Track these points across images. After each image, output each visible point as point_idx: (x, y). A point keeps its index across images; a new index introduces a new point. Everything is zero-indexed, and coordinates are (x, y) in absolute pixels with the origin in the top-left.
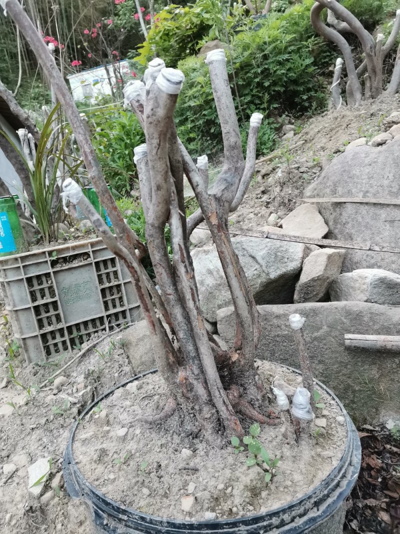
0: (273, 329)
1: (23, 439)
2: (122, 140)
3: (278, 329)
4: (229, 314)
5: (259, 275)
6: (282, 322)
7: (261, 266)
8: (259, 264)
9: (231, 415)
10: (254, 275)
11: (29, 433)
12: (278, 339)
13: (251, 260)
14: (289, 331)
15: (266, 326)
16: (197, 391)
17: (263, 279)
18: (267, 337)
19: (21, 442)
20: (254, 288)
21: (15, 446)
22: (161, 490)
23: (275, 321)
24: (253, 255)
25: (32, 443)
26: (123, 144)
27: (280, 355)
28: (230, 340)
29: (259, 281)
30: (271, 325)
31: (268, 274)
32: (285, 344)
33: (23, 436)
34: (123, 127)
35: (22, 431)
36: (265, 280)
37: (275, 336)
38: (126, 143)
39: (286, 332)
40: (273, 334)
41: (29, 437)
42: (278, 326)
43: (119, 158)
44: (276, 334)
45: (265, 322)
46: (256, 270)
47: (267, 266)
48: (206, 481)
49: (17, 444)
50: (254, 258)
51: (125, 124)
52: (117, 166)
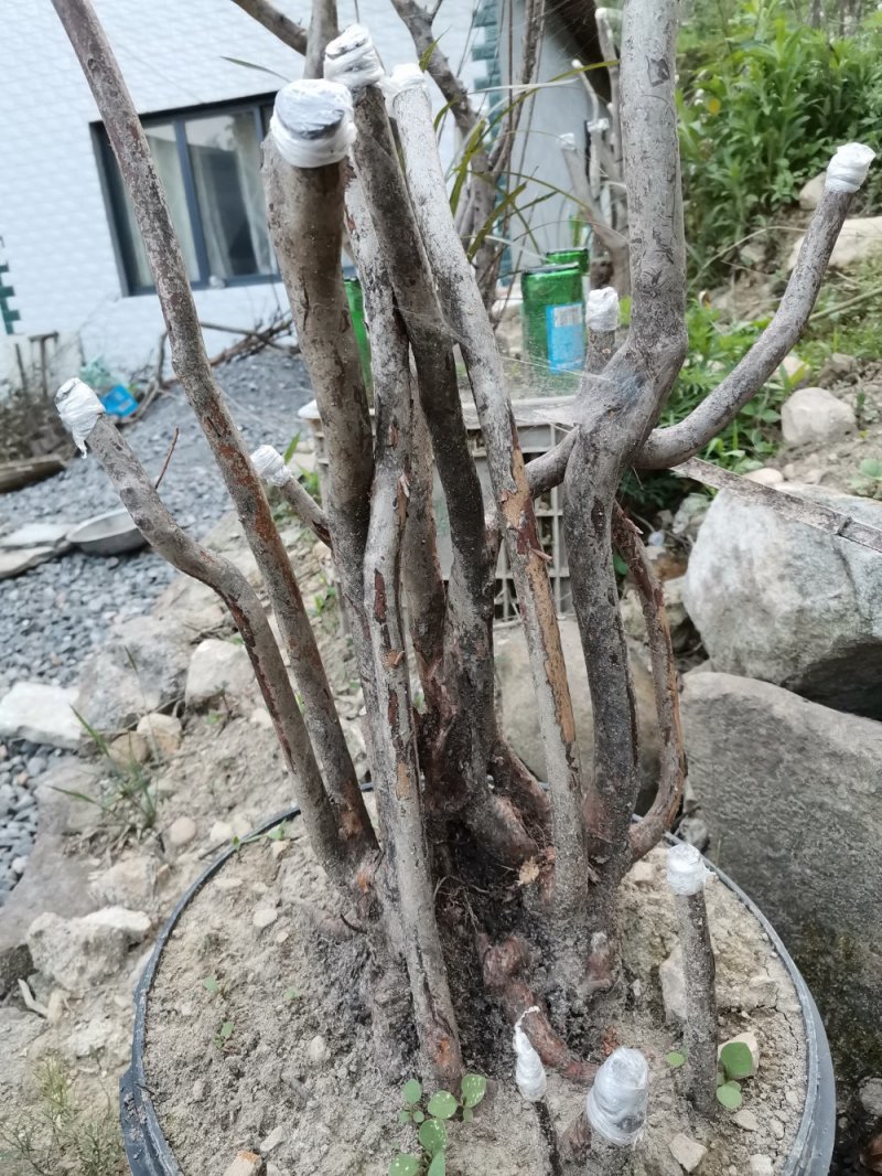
0: (811, 783)
1: (265, 785)
2: (754, 103)
3: (828, 790)
4: (712, 696)
5: (842, 616)
6: (843, 777)
7: (856, 592)
8: (853, 583)
9: (437, 1023)
10: (828, 610)
11: (277, 780)
12: (819, 815)
13: (835, 564)
14: (854, 807)
15: (798, 768)
16: (386, 925)
17: (849, 630)
18: (791, 798)
19: (261, 789)
20: (818, 646)
21: (247, 793)
22: (222, 1107)
23: (826, 766)
24: (844, 552)
25: (274, 799)
26: (753, 117)
27: (814, 856)
28: (698, 761)
29: (837, 633)
30: (812, 771)
31: (868, 621)
32: (836, 836)
33: (267, 780)
34: (768, 69)
35: (269, 768)
36: (850, 634)
37: (813, 805)
38: (762, 115)
39: (847, 808)
40: (808, 796)
41: (276, 785)
42: (829, 783)
43: (734, 155)
44: (819, 799)
45: (798, 756)
46: (838, 597)
47: (874, 596)
48: (302, 1144)
49: (252, 791)
50: (844, 561)
51: (774, 59)
52: (725, 176)
